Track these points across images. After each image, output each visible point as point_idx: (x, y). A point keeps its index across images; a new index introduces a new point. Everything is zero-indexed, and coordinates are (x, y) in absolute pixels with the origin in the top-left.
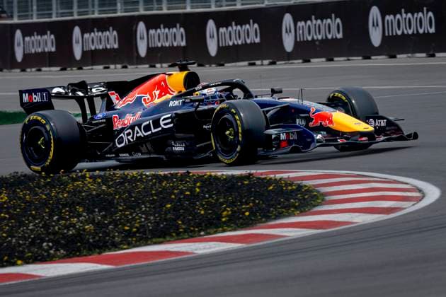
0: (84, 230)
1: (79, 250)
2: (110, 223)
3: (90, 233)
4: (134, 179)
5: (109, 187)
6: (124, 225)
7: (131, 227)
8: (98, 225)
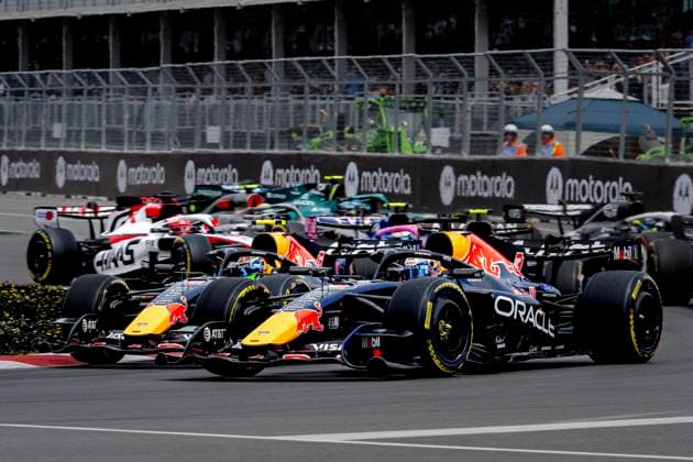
0: (12, 332)
1: (7, 350)
2: (34, 329)
3: (16, 335)
4: (53, 292)
5: (31, 298)
6: (46, 331)
7: (53, 333)
8: (25, 329)
